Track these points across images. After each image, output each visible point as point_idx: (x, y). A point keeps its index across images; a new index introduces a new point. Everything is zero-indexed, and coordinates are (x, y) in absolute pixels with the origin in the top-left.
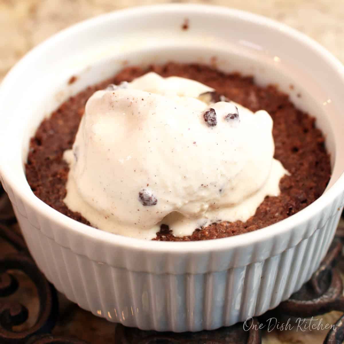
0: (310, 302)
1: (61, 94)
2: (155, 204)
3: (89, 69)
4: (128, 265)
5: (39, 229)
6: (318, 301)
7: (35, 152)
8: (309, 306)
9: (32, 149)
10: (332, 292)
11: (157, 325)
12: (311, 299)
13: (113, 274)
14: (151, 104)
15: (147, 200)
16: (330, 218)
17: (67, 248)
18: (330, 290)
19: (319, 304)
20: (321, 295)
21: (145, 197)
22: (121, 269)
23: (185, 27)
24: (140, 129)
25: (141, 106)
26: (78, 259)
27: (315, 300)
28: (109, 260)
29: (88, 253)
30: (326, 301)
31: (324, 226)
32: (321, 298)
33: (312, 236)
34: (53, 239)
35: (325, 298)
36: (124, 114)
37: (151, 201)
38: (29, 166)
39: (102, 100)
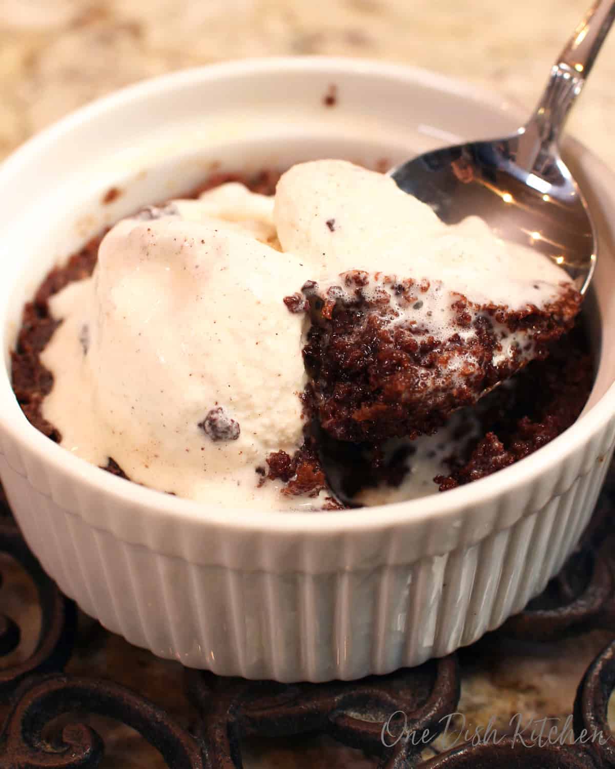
0: (552, 614)
1: (89, 220)
2: (236, 437)
3: (143, 176)
4: (188, 551)
5: (26, 477)
6: (566, 611)
7: (32, 329)
8: (550, 619)
9: (29, 325)
10: (593, 595)
11: (244, 666)
12: (554, 607)
13: (161, 567)
14: (219, 250)
15: (223, 432)
16: (581, 476)
17: (76, 516)
18: (591, 590)
19: (570, 616)
20: (574, 600)
21: (219, 425)
22: (175, 558)
23: (330, 101)
24: (198, 298)
25: (200, 254)
26: (97, 537)
27: (561, 609)
28: (150, 541)
29: (114, 527)
30: (583, 610)
31: (570, 490)
32: (573, 605)
33: (545, 509)
34: (49, 497)
35: (581, 607)
36: (168, 269)
37: (229, 432)
38: (20, 357)
39: (128, 242)
